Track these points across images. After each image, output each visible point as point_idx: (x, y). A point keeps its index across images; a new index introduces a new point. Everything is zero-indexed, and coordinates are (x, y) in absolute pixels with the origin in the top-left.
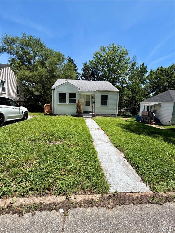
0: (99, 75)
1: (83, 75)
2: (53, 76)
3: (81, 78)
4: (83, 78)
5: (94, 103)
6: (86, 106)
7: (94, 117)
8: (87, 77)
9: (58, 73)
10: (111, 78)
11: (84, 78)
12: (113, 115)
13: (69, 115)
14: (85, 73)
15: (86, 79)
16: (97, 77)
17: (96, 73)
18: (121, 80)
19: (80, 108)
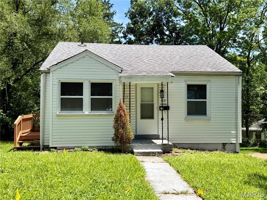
0: (175, 28)
1: (130, 30)
2: (46, 34)
3: (125, 37)
4: (130, 39)
5: (167, 108)
6: (142, 118)
7: (169, 153)
8: (141, 34)
9: (58, 26)
10: (213, 35)
11: (133, 38)
12: (227, 147)
13: (90, 147)
14: (135, 23)
15: (138, 41)
16: (171, 33)
17: (168, 22)
18: (243, 38)
19: (124, 126)
